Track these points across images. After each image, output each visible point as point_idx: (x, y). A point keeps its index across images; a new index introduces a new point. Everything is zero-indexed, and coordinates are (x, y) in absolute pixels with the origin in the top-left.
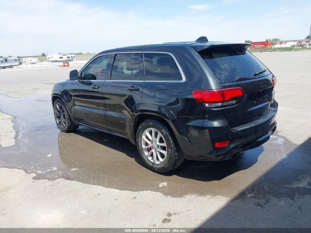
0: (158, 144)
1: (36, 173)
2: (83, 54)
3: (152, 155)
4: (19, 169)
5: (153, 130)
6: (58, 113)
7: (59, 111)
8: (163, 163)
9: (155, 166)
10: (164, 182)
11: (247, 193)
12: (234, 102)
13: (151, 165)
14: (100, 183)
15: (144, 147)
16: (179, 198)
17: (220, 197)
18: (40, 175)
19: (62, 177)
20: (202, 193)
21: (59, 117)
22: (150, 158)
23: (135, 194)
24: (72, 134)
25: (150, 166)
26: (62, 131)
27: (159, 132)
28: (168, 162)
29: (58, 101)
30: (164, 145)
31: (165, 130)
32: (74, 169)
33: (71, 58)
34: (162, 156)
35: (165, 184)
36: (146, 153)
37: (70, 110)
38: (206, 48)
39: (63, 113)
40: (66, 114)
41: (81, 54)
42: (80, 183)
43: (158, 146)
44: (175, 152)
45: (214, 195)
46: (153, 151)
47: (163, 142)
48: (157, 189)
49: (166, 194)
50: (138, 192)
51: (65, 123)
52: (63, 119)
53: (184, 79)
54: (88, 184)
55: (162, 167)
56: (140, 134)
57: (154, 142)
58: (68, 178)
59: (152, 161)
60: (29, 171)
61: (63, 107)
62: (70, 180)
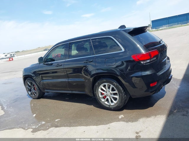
0: (111, 92)
1: (32, 128)
2: (19, 52)
3: (107, 100)
4: (18, 128)
5: (106, 84)
6: (29, 87)
7: (29, 86)
8: (117, 103)
9: (110, 107)
10: (121, 115)
11: (173, 110)
12: (155, 58)
13: (108, 106)
14: (81, 125)
15: (100, 96)
16: (136, 122)
17: (159, 116)
18: (35, 128)
19: (52, 126)
20: (148, 116)
21: (30, 90)
22: (106, 103)
23: (108, 126)
24: (41, 99)
25: (107, 108)
26: (34, 99)
27: (111, 85)
28: (121, 102)
29: (29, 80)
30: (116, 92)
31: (116, 82)
32: (57, 120)
33: (13, 55)
34: (115, 99)
35: (122, 116)
36: (103, 100)
37: (39, 84)
38: (132, 30)
39: (33, 87)
40: (36, 87)
41: (18, 52)
42: (67, 127)
43: (111, 93)
44: (124, 95)
45: (156, 116)
46: (108, 97)
47: (115, 90)
48: (119, 120)
49: (127, 122)
50: (108, 125)
51: (36, 93)
52: (34, 90)
53: (123, 50)
54: (72, 127)
55: (116, 107)
56: (97, 89)
57: (108, 92)
58: (57, 126)
59: (108, 104)
60: (26, 128)
61: (34, 83)
62: (59, 127)
